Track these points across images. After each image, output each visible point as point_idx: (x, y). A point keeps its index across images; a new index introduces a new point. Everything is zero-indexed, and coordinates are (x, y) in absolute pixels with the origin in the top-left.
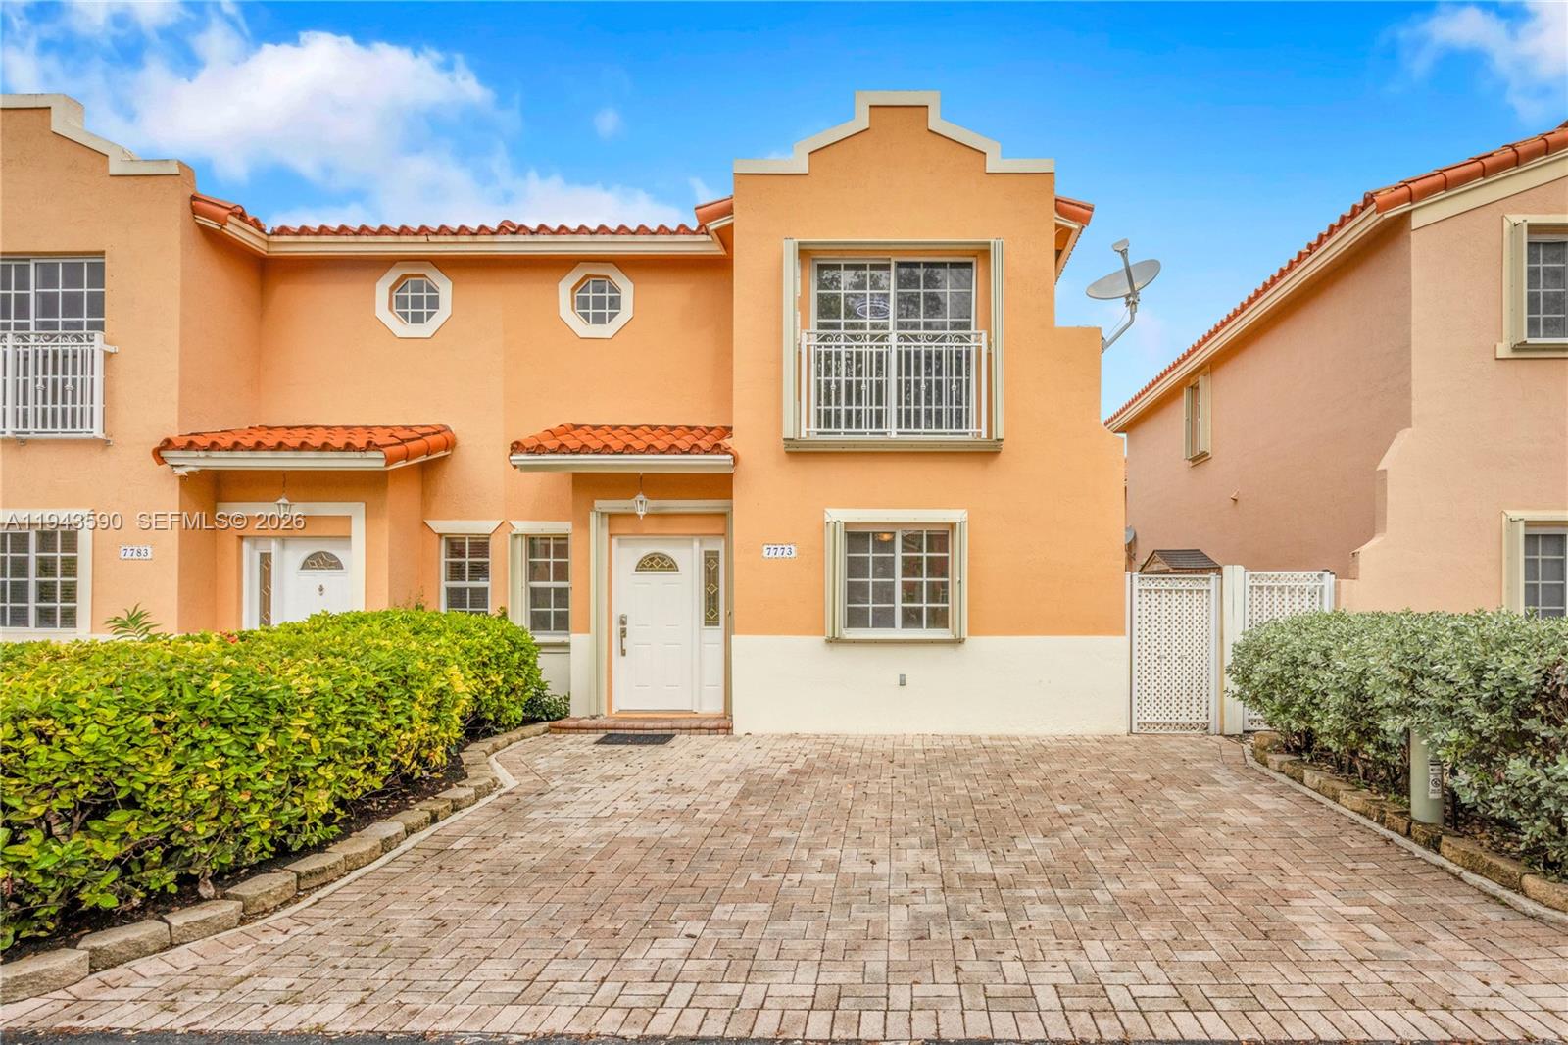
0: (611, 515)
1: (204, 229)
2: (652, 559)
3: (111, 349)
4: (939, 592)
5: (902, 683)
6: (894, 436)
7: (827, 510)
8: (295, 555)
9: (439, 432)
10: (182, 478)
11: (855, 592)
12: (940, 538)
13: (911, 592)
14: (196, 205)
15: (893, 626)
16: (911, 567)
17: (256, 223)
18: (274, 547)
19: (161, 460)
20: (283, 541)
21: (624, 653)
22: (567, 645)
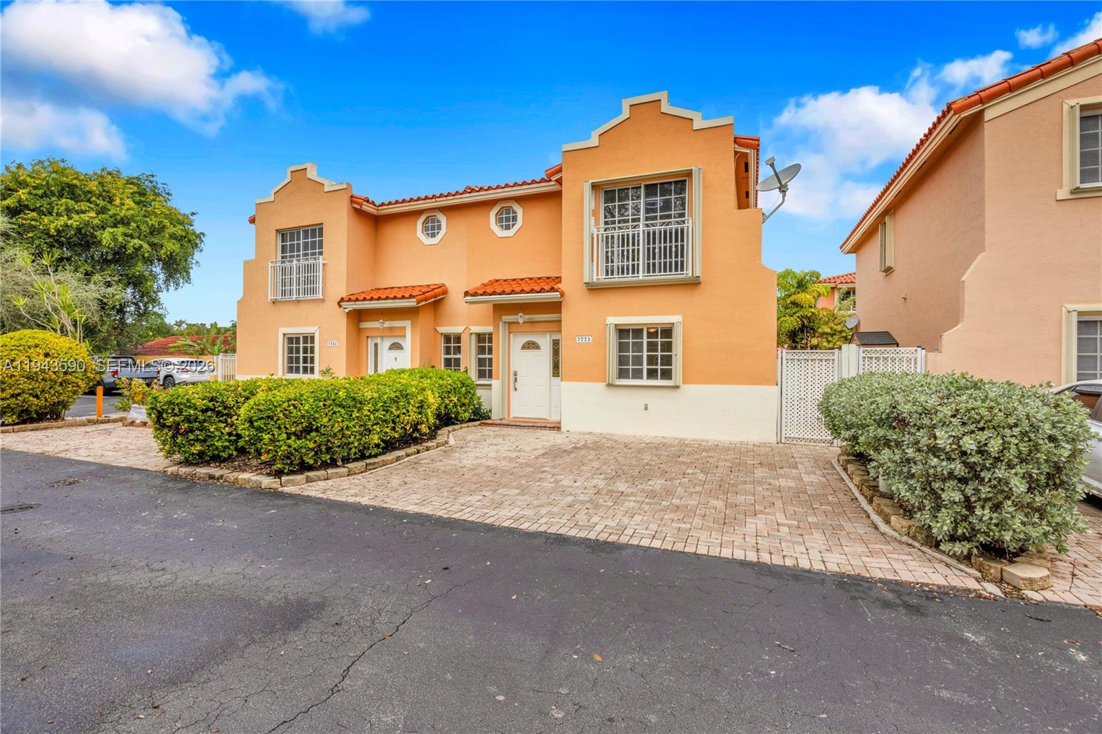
0: (509, 323)
1: (354, 208)
2: (528, 344)
3: (324, 262)
4: (668, 360)
5: (646, 409)
6: (641, 278)
7: (608, 318)
8: (387, 343)
9: (440, 287)
10: (347, 313)
11: (622, 361)
12: (667, 332)
13: (651, 360)
14: (353, 199)
15: (642, 378)
16: (652, 347)
17: (373, 203)
18: (379, 341)
19: (340, 306)
20: (382, 337)
21: (516, 389)
22: (490, 385)
